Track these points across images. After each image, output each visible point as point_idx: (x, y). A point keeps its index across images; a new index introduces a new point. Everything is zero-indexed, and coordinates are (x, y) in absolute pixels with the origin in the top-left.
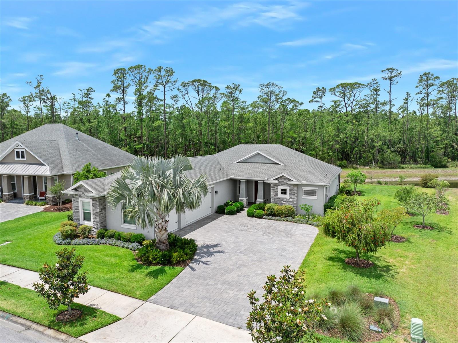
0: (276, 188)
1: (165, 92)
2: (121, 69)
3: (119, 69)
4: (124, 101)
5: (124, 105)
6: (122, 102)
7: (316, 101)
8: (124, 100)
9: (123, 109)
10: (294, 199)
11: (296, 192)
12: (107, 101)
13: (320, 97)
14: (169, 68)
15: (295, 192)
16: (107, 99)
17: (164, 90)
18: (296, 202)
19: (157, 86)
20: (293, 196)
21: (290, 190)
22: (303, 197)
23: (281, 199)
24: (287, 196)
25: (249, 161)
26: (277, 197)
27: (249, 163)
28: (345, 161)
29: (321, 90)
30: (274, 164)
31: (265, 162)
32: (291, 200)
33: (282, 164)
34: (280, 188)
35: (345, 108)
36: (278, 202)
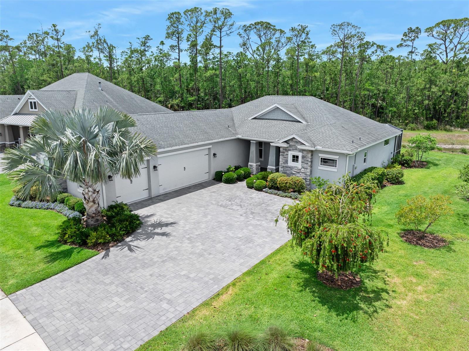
0: (286, 153)
1: (221, 38)
2: (175, 13)
3: (173, 13)
4: (179, 49)
5: (179, 53)
6: (177, 51)
7: (406, 45)
8: (179, 47)
9: (178, 58)
10: (307, 169)
11: (310, 160)
12: (161, 50)
13: (411, 41)
14: (226, 9)
15: (308, 160)
16: (161, 47)
17: (221, 35)
18: (309, 174)
19: (214, 31)
20: (305, 166)
21: (303, 157)
22: (319, 168)
23: (291, 168)
24: (299, 165)
25: (267, 117)
26: (286, 165)
27: (266, 119)
28: (435, 121)
29: (414, 31)
30: (295, 121)
31: (285, 119)
32: (303, 170)
33: (304, 123)
34: (291, 154)
35: (445, 53)
36: (288, 172)
